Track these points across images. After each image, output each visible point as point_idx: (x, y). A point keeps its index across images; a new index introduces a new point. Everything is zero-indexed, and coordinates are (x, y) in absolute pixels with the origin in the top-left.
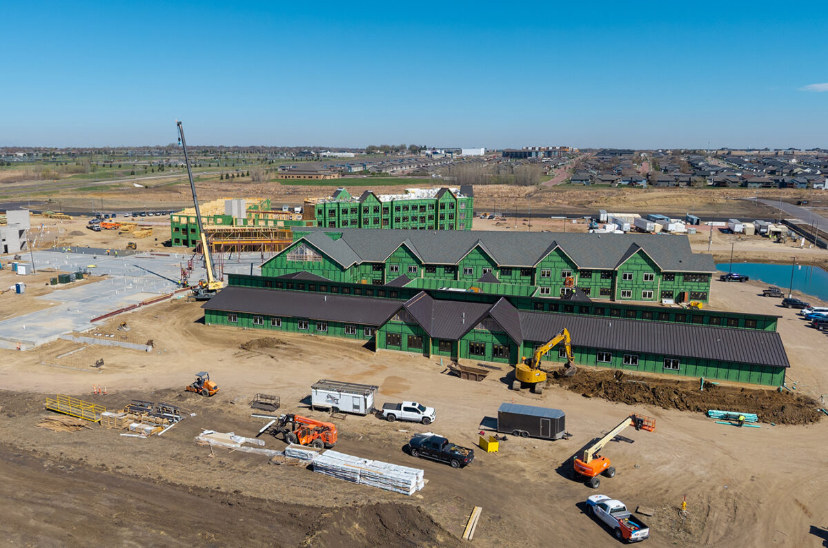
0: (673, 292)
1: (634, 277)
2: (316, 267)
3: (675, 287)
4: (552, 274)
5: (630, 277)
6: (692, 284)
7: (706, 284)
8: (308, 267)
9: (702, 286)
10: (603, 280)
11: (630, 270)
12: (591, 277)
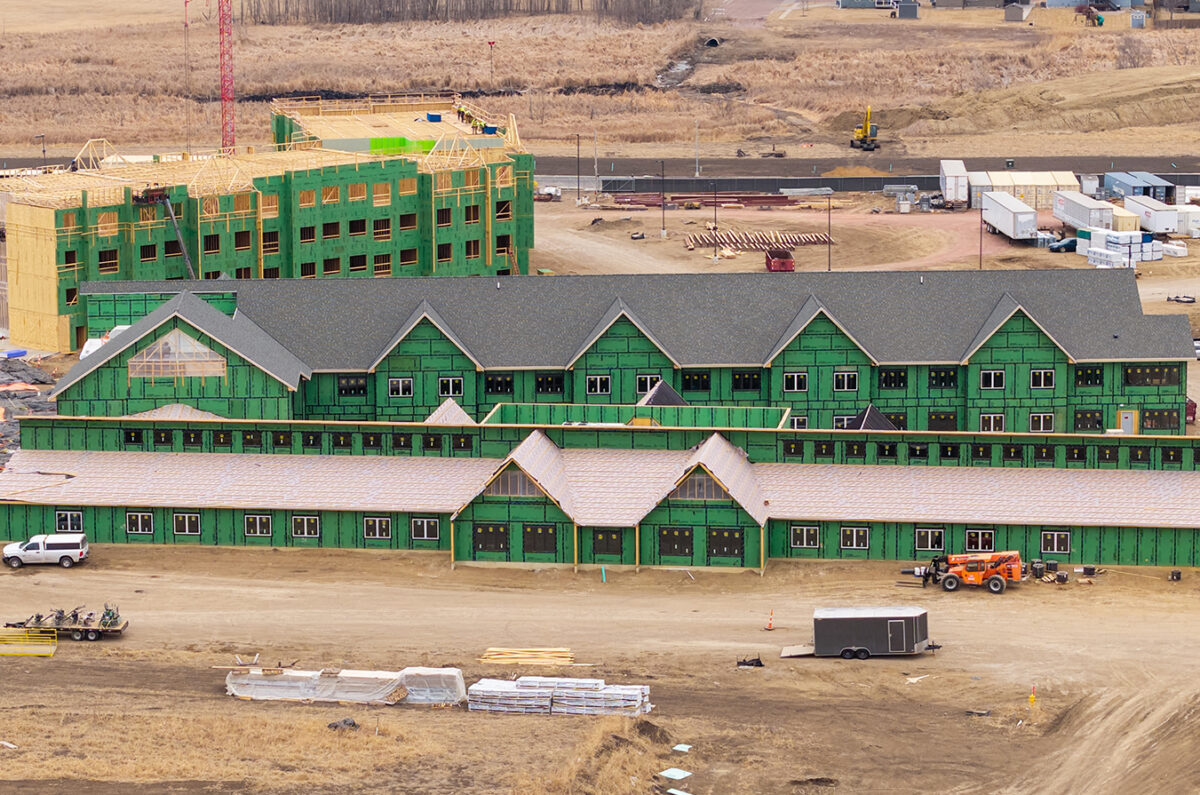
0: (1101, 412)
1: (1007, 381)
2: (211, 392)
3: (1105, 400)
4: (811, 382)
5: (999, 381)
6: (1143, 390)
7: (1175, 389)
8: (190, 391)
9: (1166, 393)
10: (935, 393)
11: (998, 362)
12: (906, 386)
